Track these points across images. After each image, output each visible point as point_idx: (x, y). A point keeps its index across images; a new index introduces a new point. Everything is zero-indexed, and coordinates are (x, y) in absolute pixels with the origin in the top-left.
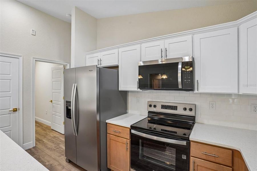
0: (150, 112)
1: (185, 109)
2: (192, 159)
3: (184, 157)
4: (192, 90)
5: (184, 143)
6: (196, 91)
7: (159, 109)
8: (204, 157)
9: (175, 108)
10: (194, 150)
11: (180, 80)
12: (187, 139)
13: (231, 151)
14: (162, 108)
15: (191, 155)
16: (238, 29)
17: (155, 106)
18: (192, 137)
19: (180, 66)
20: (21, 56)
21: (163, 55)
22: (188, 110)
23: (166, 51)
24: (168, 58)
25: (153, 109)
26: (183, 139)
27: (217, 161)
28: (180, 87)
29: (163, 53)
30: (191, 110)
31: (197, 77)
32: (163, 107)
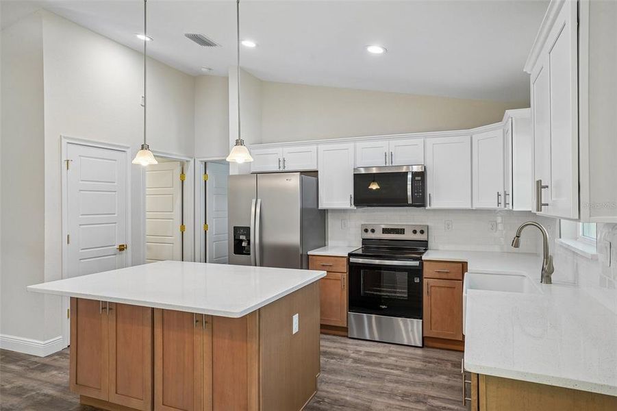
0: (364, 240)
1: (415, 232)
2: (425, 281)
3: (417, 280)
4: (423, 205)
5: (416, 263)
6: (428, 207)
7: (379, 235)
8: (437, 276)
9: (401, 231)
10: (428, 271)
11: (409, 193)
12: (420, 259)
13: (461, 265)
14: (383, 233)
15: (424, 276)
16: (471, 138)
17: (373, 231)
18: (424, 257)
19: (410, 176)
20: (128, 148)
21: (387, 161)
22: (418, 233)
23: (392, 155)
24: (393, 165)
25: (370, 235)
26: (415, 259)
27: (449, 277)
28: (410, 202)
29: (387, 157)
30: (422, 232)
31: (430, 189)
32: (385, 231)
